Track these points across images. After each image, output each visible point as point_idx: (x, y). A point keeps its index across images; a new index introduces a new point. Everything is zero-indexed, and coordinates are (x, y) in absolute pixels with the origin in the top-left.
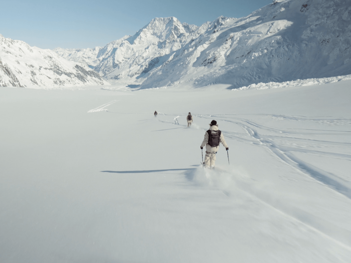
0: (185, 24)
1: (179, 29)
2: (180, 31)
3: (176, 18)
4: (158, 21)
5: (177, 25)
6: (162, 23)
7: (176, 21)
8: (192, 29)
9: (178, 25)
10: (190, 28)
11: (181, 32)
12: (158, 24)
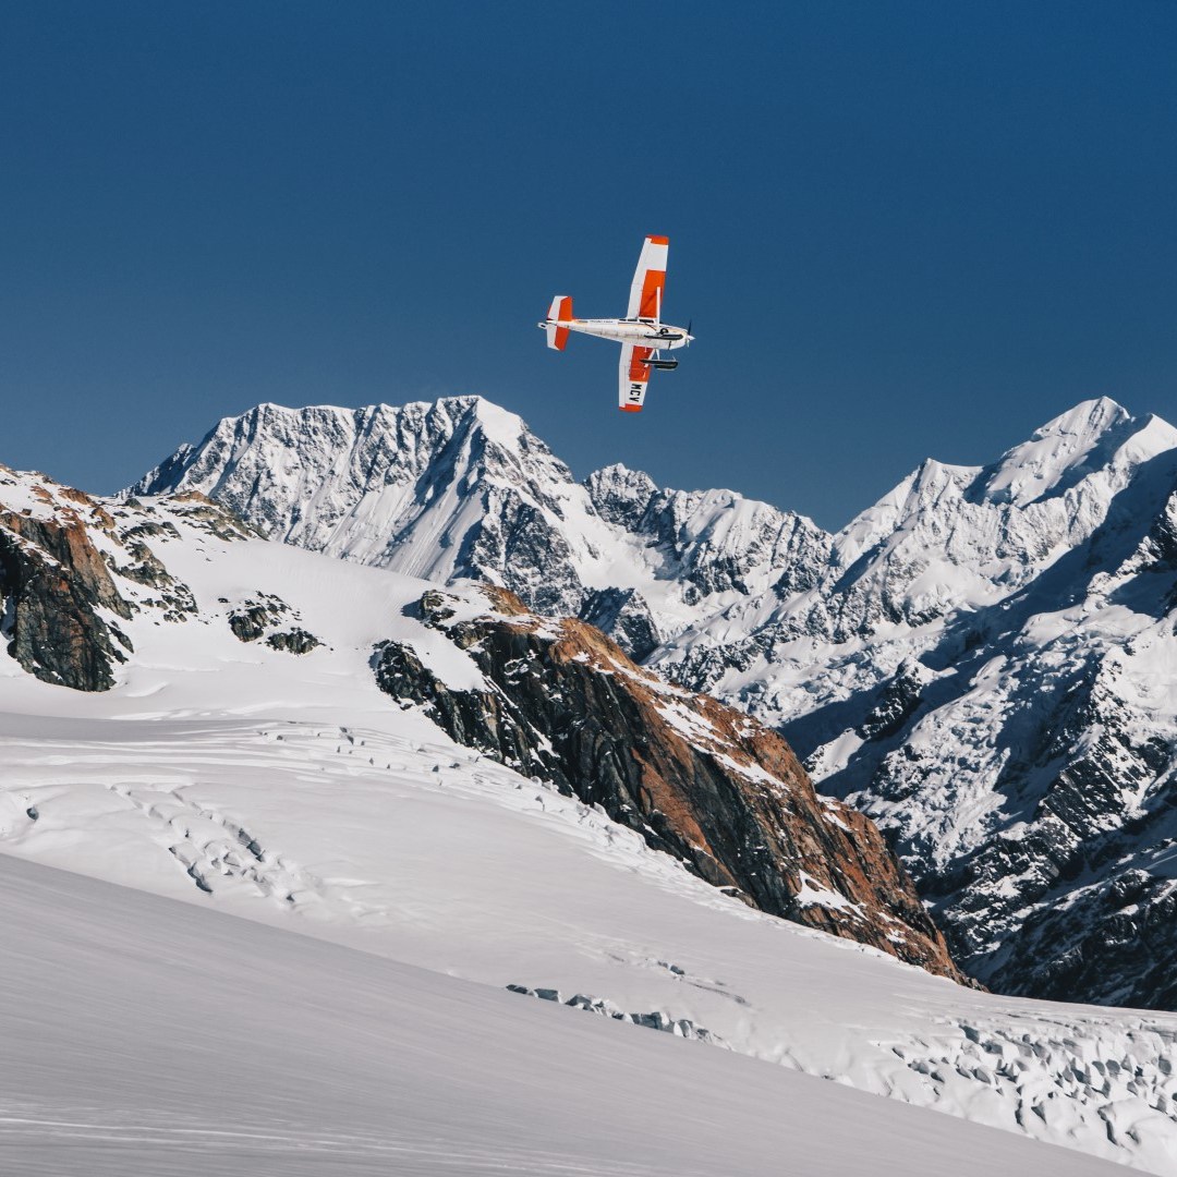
0: (615, 476)
1: (565, 549)
2: (572, 560)
3: (509, 408)
4: (288, 443)
5: (536, 494)
6: (342, 466)
7: (515, 448)
8: (716, 540)
9: (546, 488)
10: (696, 528)
11: (594, 575)
12: (292, 482)
